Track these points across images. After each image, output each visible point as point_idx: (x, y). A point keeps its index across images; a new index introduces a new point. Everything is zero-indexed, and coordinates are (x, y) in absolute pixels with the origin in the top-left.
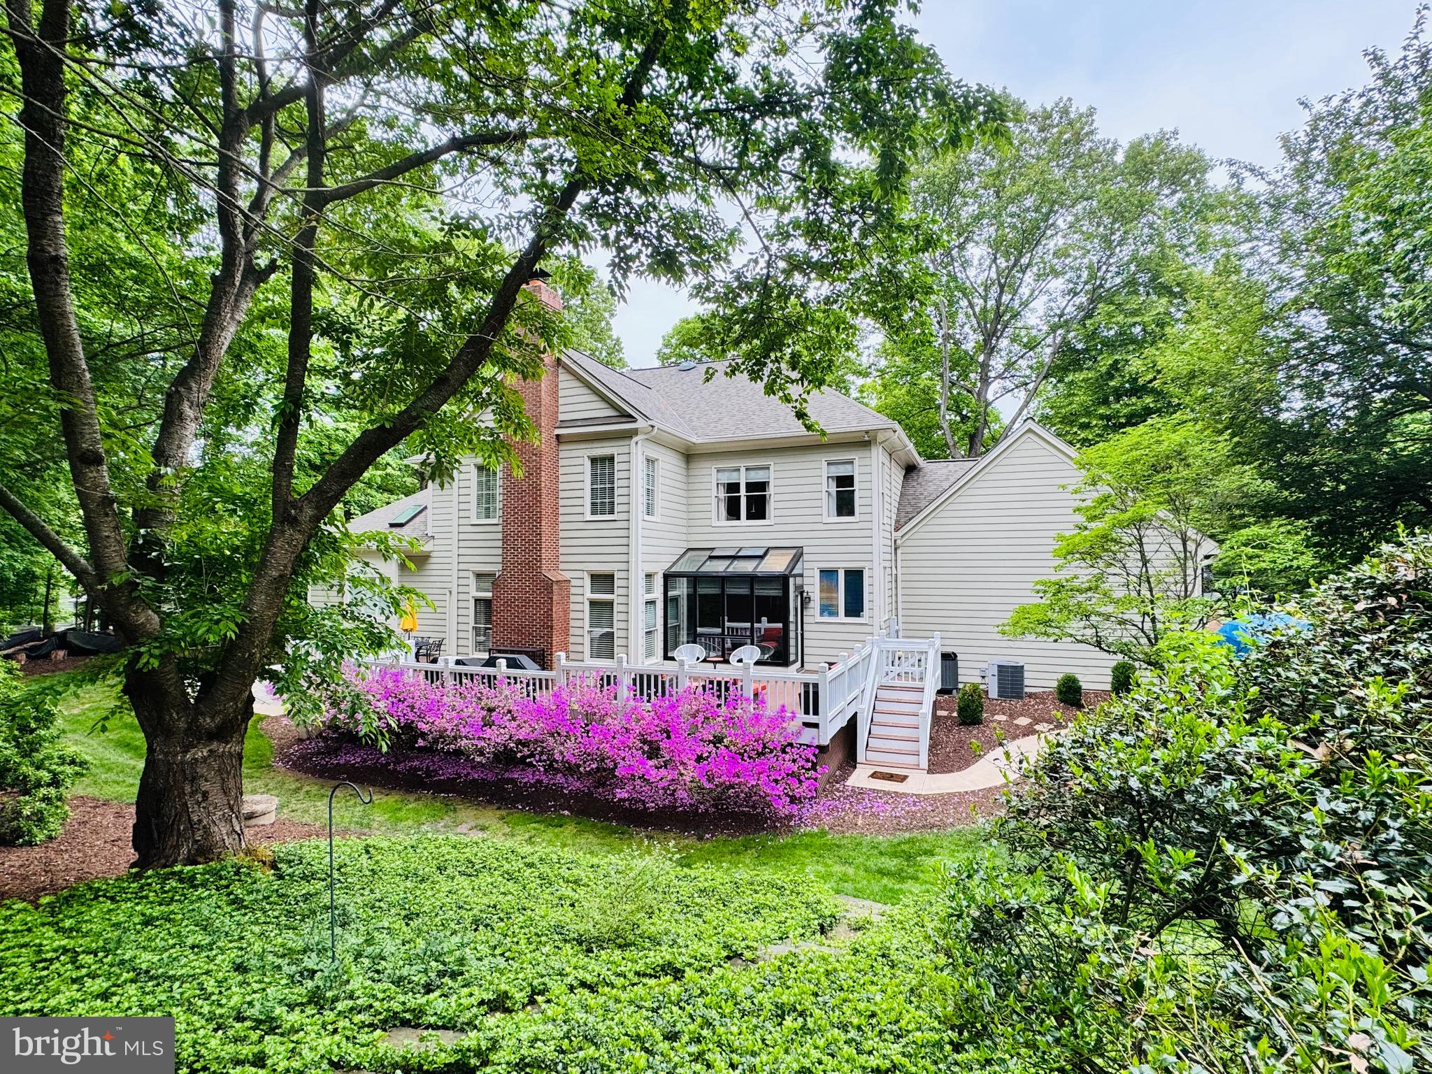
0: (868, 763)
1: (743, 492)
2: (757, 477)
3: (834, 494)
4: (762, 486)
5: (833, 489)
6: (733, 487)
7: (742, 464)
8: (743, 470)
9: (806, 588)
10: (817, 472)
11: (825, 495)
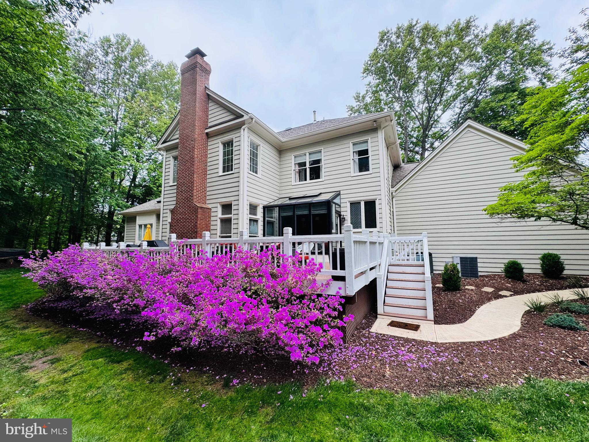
0: (386, 314)
1: (308, 166)
2: (315, 157)
3: (357, 161)
4: (318, 161)
5: (357, 157)
6: (303, 164)
7: (307, 151)
8: (308, 154)
9: (342, 213)
10: (347, 150)
11: (352, 162)
